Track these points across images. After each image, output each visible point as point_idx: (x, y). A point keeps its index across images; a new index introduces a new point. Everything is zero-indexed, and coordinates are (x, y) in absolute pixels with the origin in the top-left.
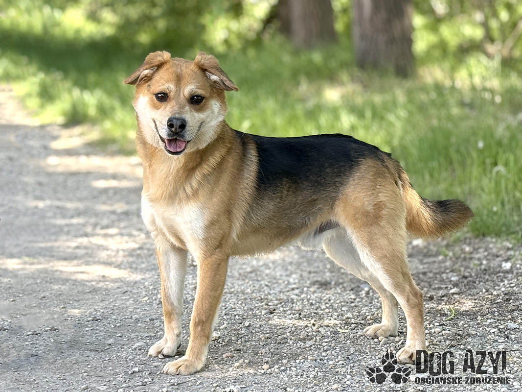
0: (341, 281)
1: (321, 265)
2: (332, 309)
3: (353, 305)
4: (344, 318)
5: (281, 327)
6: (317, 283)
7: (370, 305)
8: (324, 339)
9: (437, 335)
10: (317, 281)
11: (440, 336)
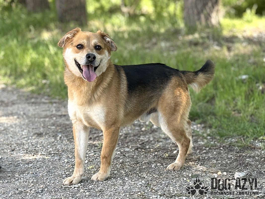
0: (48, 132)
1: (39, 125)
2: (43, 147)
3: (53, 144)
4: (49, 151)
5: (17, 158)
6: (36, 134)
7: (61, 144)
8: (38, 162)
9: (92, 157)
10: (36, 133)
11: (93, 157)
